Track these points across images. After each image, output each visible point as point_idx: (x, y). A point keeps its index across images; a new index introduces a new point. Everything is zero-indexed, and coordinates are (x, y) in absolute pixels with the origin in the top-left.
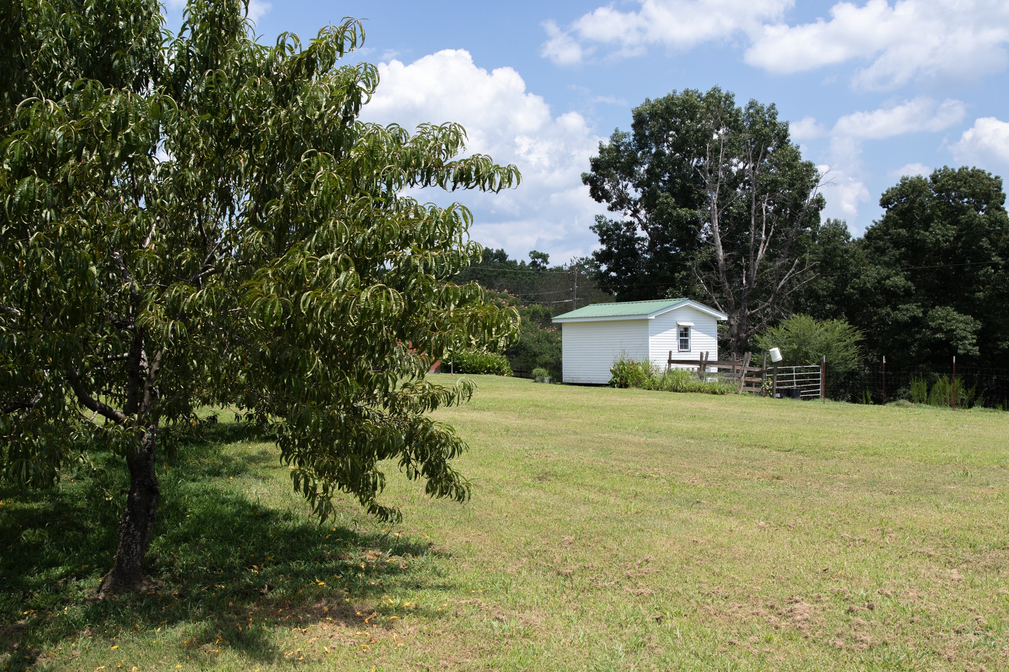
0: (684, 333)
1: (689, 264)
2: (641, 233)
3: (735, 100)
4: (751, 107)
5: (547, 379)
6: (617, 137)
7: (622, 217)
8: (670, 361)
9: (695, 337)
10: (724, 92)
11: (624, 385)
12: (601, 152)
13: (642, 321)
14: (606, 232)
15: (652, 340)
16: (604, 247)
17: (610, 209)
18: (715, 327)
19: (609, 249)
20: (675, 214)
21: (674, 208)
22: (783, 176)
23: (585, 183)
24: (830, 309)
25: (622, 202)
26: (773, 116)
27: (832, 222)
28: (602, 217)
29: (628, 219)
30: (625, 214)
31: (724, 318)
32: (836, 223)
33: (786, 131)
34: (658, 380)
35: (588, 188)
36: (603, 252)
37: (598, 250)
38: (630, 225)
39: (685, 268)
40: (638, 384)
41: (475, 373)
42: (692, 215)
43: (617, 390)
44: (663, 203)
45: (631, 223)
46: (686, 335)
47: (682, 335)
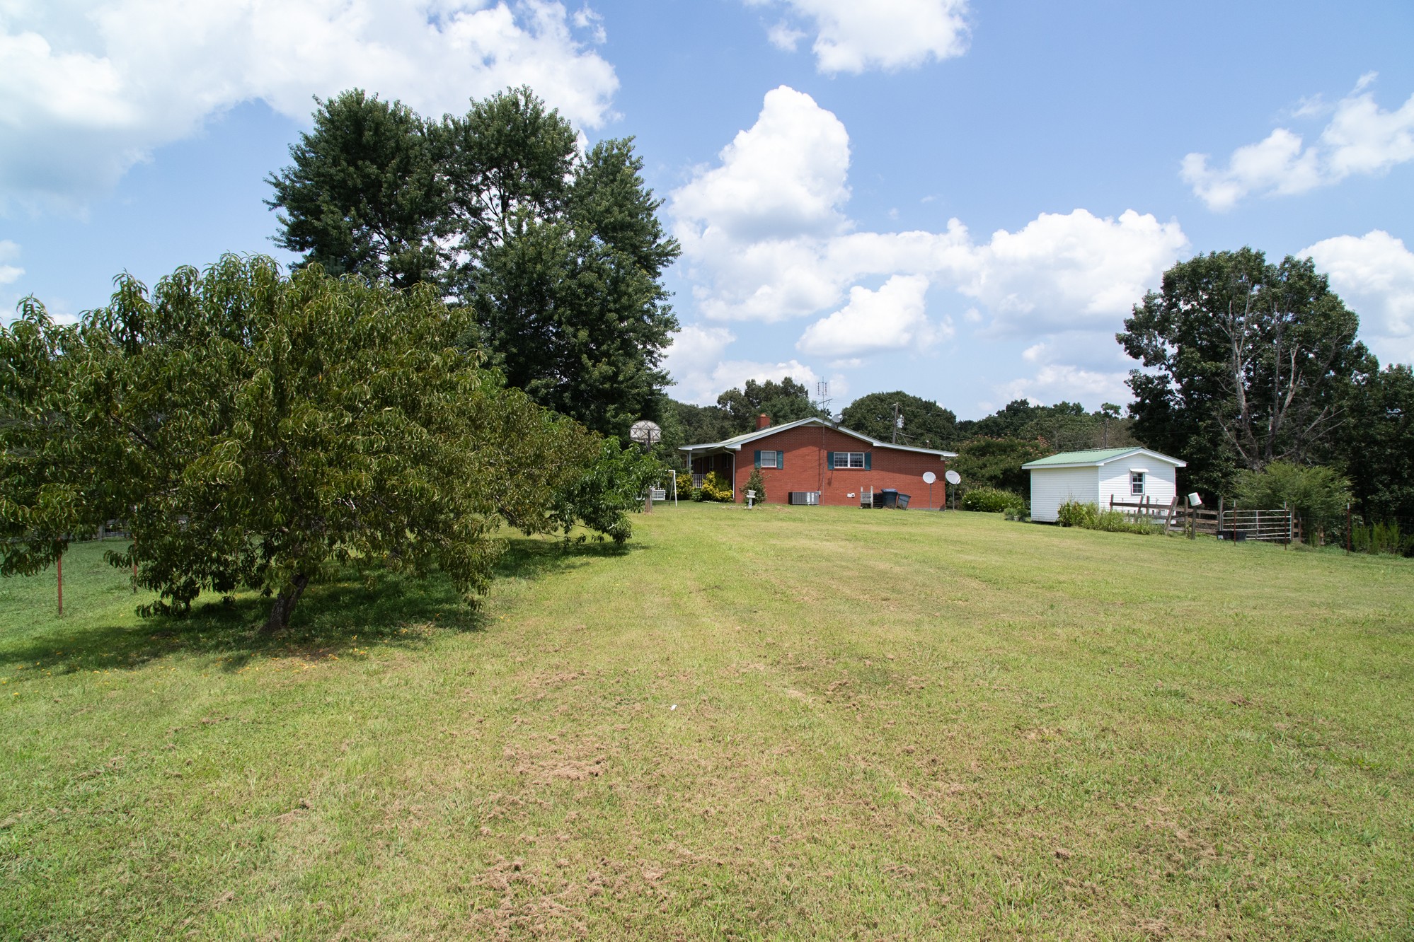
0: (1138, 479)
1: (1214, 413)
2: (1174, 386)
3: (1265, 257)
4: (1285, 263)
5: (1016, 518)
6: (1149, 299)
7: (1154, 372)
8: (1112, 504)
9: (1150, 484)
10: (1253, 251)
11: (1067, 524)
12: (1135, 314)
13: (1092, 468)
14: (1140, 386)
15: (1101, 484)
16: (1139, 399)
17: (1146, 365)
18: (1173, 475)
19: (1143, 401)
20: (1199, 367)
21: (1199, 362)
22: (1317, 326)
23: (1120, 343)
24: (1391, 454)
25: (1157, 358)
26: (1311, 268)
27: (1394, 367)
28: (1136, 371)
29: (1163, 372)
30: (1160, 369)
31: (1182, 464)
32: (1400, 368)
33: (1325, 282)
34: (1096, 521)
35: (1123, 346)
36: (1137, 403)
37: (1133, 403)
38: (1161, 378)
39: (1210, 417)
40: (1079, 524)
41: (990, 511)
42: (1217, 368)
43: (1060, 528)
44: (1188, 358)
45: (1165, 377)
46: (1140, 480)
47: (1135, 480)
